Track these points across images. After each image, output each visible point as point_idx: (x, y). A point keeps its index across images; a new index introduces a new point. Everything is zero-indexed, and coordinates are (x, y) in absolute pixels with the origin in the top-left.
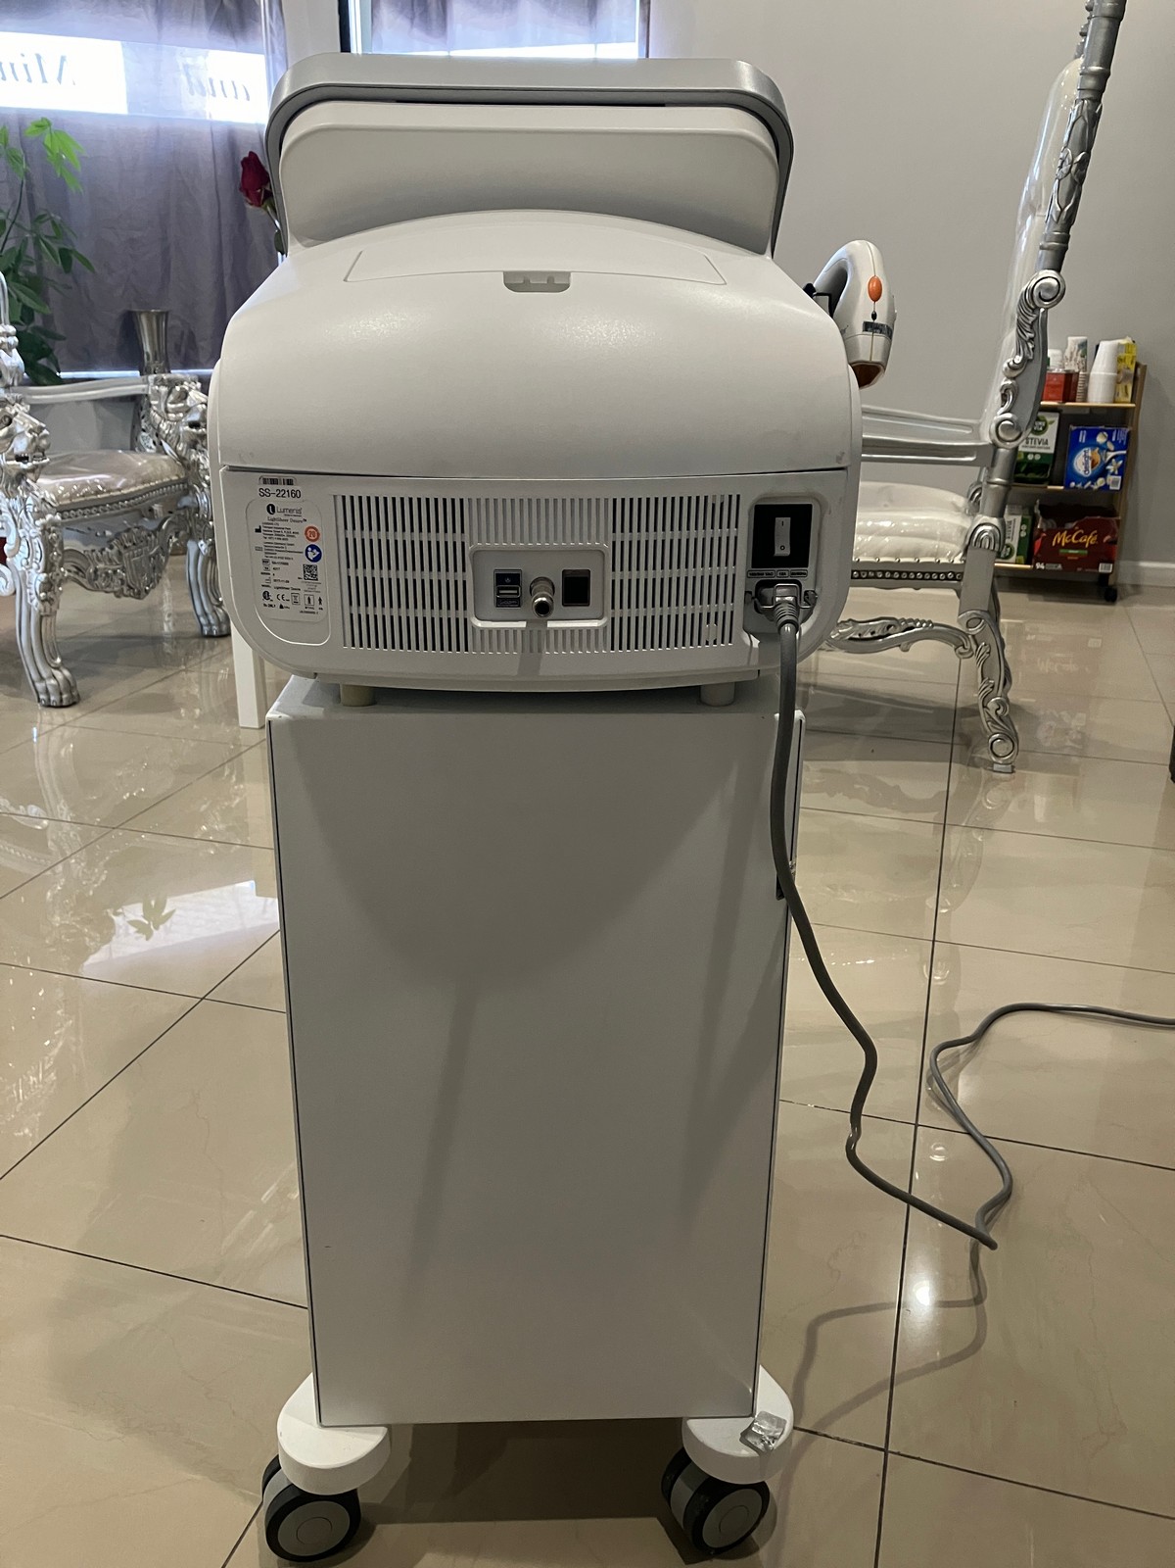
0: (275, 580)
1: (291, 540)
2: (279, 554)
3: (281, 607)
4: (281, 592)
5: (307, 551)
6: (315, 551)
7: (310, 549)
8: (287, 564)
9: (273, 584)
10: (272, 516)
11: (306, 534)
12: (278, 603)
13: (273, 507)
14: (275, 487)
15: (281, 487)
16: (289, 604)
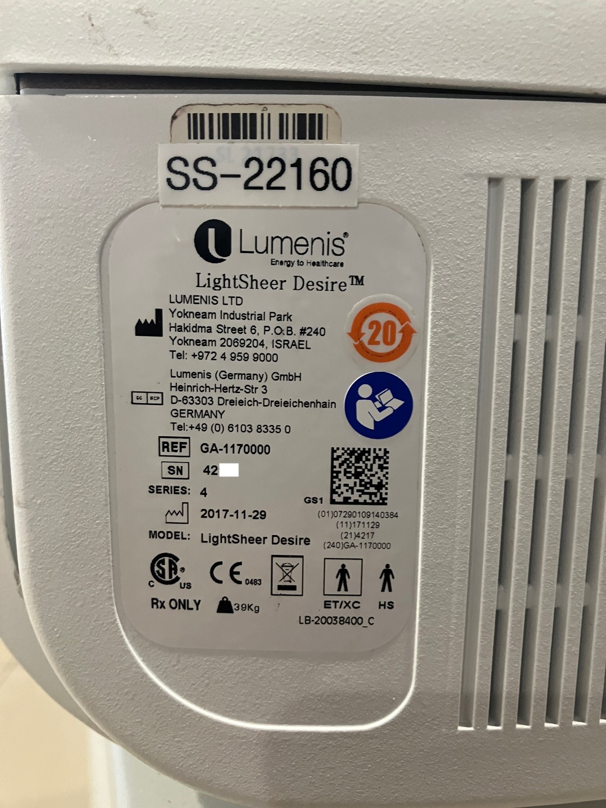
0: (207, 514)
1: (288, 360)
2: (234, 415)
3: (225, 607)
4: (228, 553)
5: (353, 397)
6: (386, 396)
7: (365, 390)
8: (265, 449)
9: (197, 527)
10: (216, 270)
11: (356, 333)
12: (210, 594)
13: (223, 231)
14: (241, 149)
15: (264, 148)
16: (259, 595)
